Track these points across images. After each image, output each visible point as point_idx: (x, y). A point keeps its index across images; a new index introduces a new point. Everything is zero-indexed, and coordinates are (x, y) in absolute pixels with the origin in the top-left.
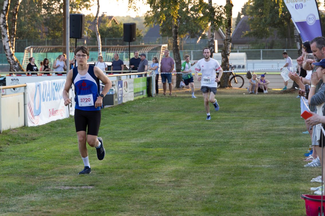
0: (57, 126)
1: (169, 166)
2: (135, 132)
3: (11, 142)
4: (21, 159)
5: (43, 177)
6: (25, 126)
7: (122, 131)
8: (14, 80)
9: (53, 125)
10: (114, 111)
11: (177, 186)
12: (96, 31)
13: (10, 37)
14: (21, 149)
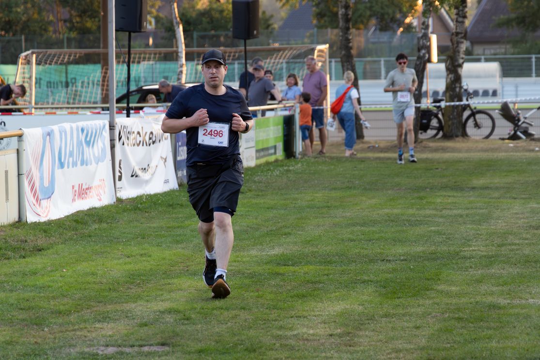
0: (90, 222)
1: (330, 303)
4: (11, 291)
5: (58, 329)
6: (20, 222)
9: (82, 219)
11: (346, 345)
12: (174, 16)
14: (11, 271)
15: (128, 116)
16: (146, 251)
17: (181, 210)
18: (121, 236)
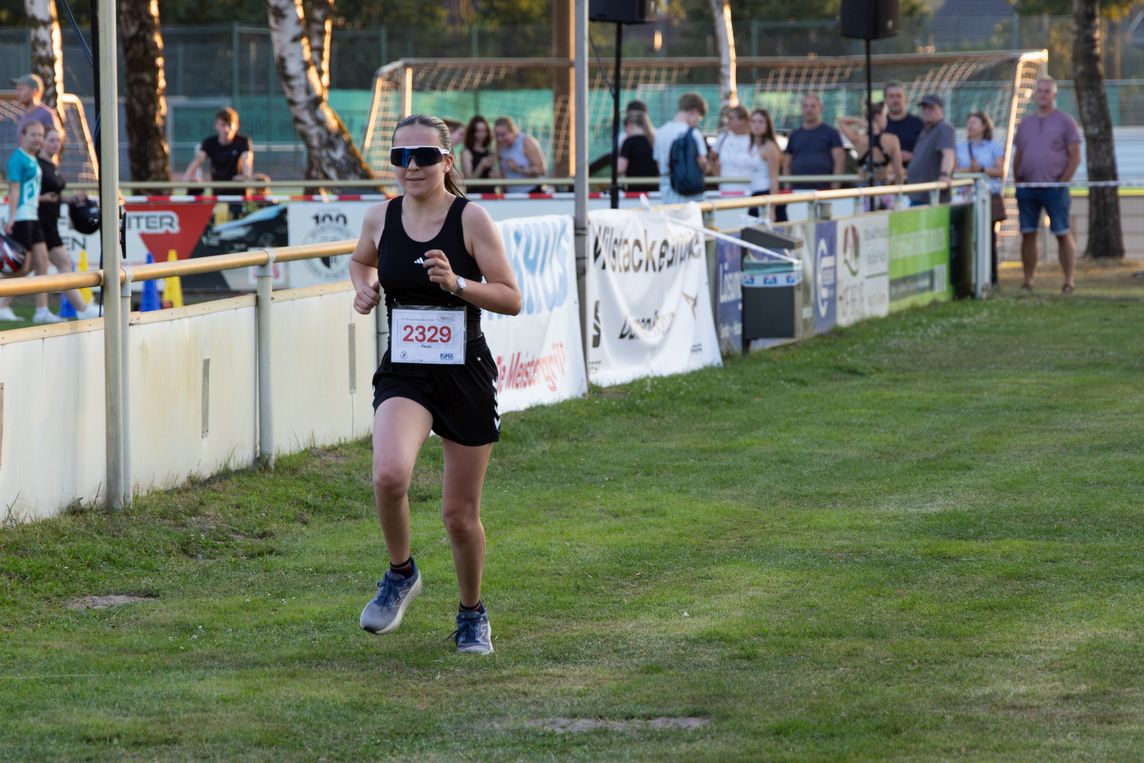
0: (532, 437)
1: (1060, 623)
2: (897, 467)
3: (316, 509)
4: (362, 589)
5: (466, 676)
7: (838, 460)
8: (327, 219)
9: (513, 430)
10: (798, 368)
11: (1101, 722)
13: (309, 20)
14: (362, 545)
15: (614, 205)
16: (655, 504)
17: (728, 411)
18: (598, 468)
